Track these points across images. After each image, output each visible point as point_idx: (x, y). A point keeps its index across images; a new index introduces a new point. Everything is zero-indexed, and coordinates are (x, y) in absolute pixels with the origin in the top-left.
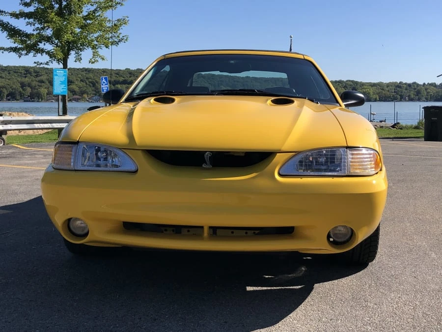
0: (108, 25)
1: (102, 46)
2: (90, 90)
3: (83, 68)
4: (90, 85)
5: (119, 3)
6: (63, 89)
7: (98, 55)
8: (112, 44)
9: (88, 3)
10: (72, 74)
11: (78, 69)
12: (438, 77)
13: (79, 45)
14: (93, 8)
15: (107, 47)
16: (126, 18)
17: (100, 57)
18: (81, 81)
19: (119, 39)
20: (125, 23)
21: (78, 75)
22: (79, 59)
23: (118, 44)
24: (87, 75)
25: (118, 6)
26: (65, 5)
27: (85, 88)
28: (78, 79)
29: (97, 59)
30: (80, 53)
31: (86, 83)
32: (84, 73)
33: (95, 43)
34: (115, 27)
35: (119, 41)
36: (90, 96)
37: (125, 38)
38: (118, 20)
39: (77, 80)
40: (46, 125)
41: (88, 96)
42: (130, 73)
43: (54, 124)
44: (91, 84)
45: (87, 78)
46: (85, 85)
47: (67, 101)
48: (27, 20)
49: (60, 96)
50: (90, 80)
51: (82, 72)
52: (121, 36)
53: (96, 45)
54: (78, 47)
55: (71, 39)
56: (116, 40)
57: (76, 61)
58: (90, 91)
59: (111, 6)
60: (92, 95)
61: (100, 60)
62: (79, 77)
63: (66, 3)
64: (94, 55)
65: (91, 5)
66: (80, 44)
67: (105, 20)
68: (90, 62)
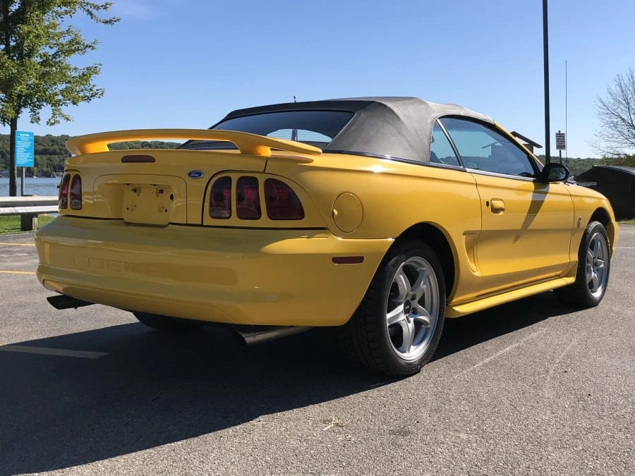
0: (74, 74)
1: (68, 102)
5: (90, 46)
6: (28, 158)
7: (61, 114)
8: (82, 99)
9: (46, 45)
12: (483, 148)
13: (36, 100)
14: (51, 52)
15: (74, 104)
16: (98, 66)
17: (63, 116)
19: (92, 92)
20: (96, 73)
22: (36, 120)
23: (90, 100)
25: (89, 50)
26: (13, 46)
29: (58, 119)
30: (38, 111)
33: (60, 97)
34: (84, 77)
35: (92, 96)
37: (100, 92)
40: (7, 209)
42: (52, 141)
43: (17, 208)
47: (16, 175)
49: (24, 169)
52: (94, 89)
53: (60, 101)
54: (33, 103)
55: (25, 92)
56: (87, 94)
57: (32, 122)
59: (78, 50)
61: (62, 120)
63: (15, 43)
64: (54, 114)
65: (50, 47)
66: (37, 98)
67: (68, 68)
68: (48, 124)
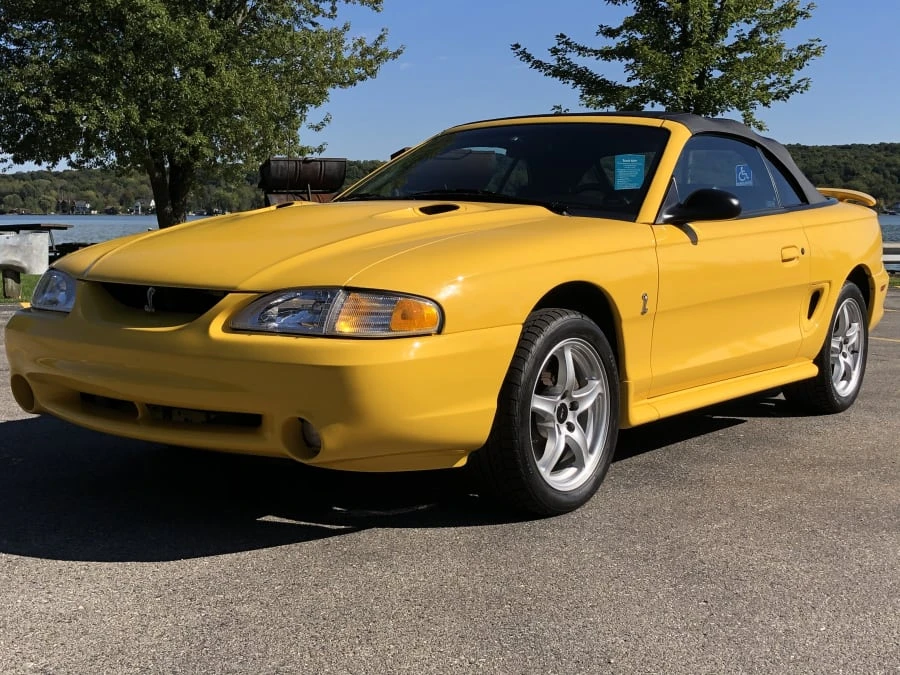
1: (756, 102)
2: (894, 190)
3: (881, 144)
4: (892, 179)
5: (803, 13)
8: (777, 97)
10: (856, 158)
11: (869, 147)
14: (749, 28)
15: (765, 105)
16: (816, 43)
18: (873, 171)
19: (790, 85)
20: (815, 53)
21: (868, 157)
23: (788, 97)
24: (888, 159)
25: (800, 19)
27: (882, 186)
28: (869, 166)
31: (885, 176)
32: (881, 155)
35: (790, 92)
36: (890, 204)
37: (803, 84)
38: (800, 48)
39: (865, 169)
41: (886, 204)
44: (894, 177)
45: (888, 165)
46: (882, 179)
48: (625, 61)
50: (894, 169)
51: (879, 151)
52: (795, 81)
56: (784, 89)
58: (892, 192)
60: (895, 200)
62: (870, 164)
65: (746, 21)
